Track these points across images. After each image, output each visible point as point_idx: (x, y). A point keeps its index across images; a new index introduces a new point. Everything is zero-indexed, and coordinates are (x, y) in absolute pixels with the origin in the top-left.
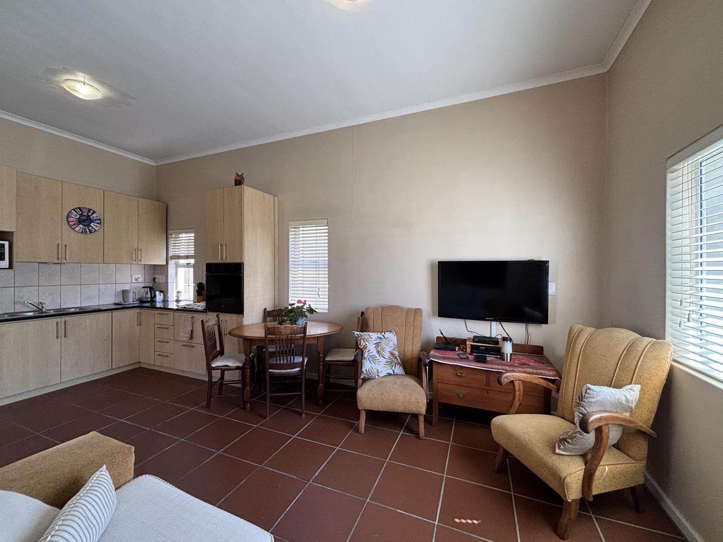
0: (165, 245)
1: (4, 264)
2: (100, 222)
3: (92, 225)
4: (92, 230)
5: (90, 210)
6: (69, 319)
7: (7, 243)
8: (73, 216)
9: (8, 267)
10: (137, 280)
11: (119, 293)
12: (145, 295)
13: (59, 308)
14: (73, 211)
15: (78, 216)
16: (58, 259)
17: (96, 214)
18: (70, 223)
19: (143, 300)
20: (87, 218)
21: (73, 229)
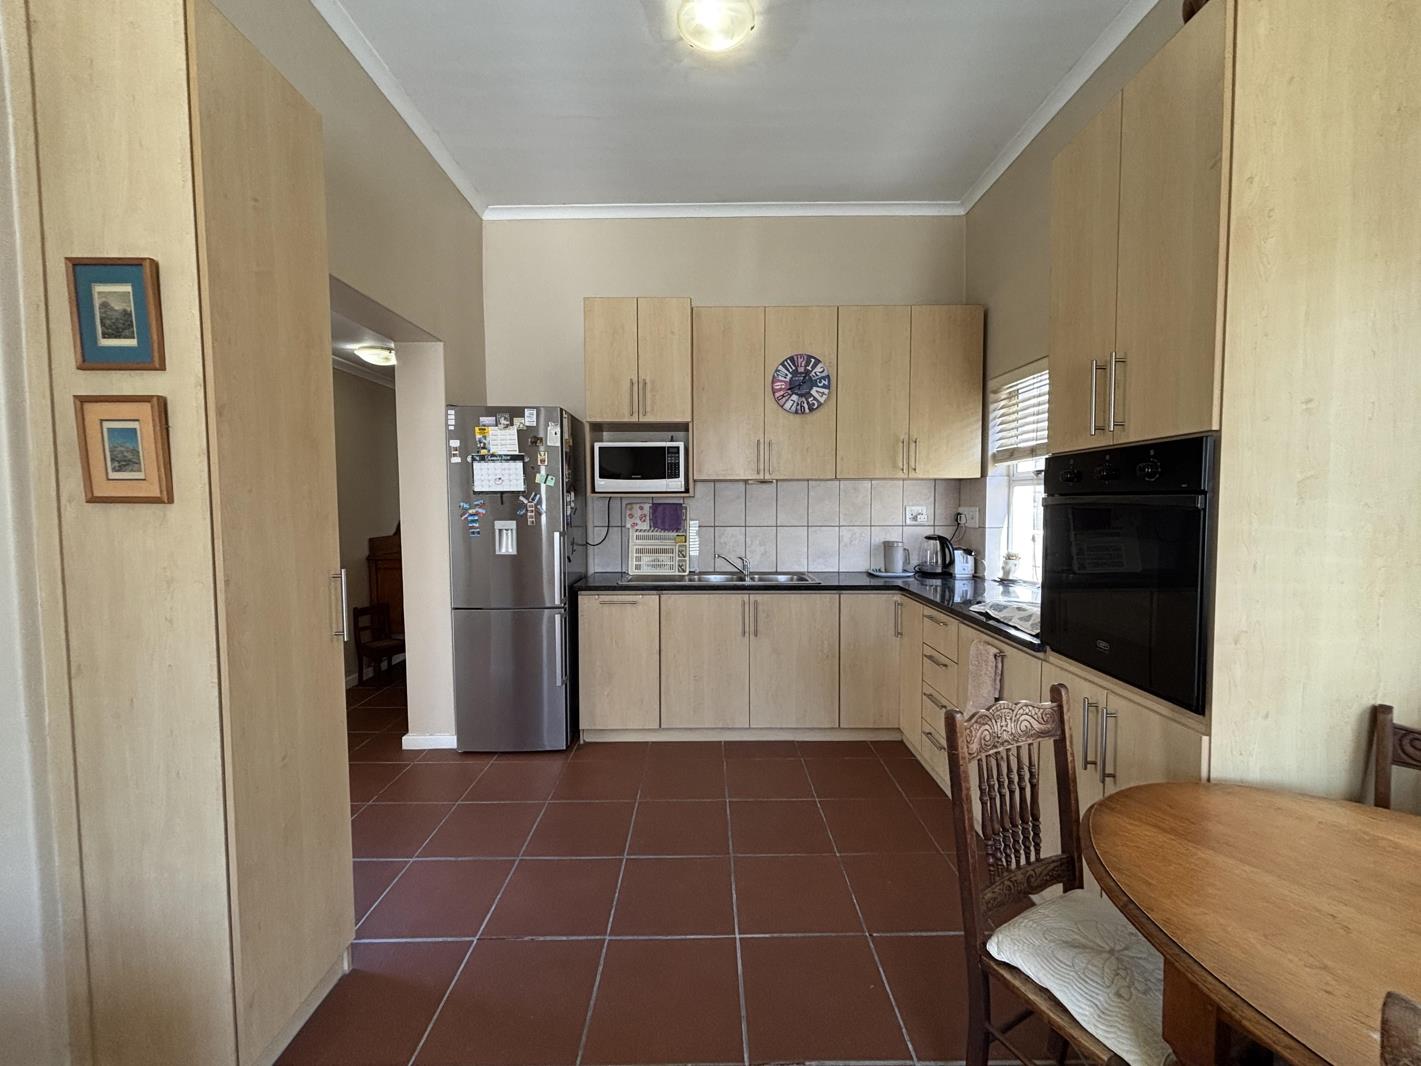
0: (980, 423)
1: (676, 484)
2: (829, 382)
3: (813, 392)
4: (814, 404)
5: (810, 357)
6: (762, 598)
7: (681, 445)
8: (783, 379)
9: (683, 490)
10: (915, 518)
11: (877, 548)
12: (931, 558)
13: (774, 570)
14: (781, 368)
15: (790, 376)
16: (758, 473)
17: (820, 365)
18: (777, 395)
19: (925, 569)
20: (804, 377)
21: (782, 407)
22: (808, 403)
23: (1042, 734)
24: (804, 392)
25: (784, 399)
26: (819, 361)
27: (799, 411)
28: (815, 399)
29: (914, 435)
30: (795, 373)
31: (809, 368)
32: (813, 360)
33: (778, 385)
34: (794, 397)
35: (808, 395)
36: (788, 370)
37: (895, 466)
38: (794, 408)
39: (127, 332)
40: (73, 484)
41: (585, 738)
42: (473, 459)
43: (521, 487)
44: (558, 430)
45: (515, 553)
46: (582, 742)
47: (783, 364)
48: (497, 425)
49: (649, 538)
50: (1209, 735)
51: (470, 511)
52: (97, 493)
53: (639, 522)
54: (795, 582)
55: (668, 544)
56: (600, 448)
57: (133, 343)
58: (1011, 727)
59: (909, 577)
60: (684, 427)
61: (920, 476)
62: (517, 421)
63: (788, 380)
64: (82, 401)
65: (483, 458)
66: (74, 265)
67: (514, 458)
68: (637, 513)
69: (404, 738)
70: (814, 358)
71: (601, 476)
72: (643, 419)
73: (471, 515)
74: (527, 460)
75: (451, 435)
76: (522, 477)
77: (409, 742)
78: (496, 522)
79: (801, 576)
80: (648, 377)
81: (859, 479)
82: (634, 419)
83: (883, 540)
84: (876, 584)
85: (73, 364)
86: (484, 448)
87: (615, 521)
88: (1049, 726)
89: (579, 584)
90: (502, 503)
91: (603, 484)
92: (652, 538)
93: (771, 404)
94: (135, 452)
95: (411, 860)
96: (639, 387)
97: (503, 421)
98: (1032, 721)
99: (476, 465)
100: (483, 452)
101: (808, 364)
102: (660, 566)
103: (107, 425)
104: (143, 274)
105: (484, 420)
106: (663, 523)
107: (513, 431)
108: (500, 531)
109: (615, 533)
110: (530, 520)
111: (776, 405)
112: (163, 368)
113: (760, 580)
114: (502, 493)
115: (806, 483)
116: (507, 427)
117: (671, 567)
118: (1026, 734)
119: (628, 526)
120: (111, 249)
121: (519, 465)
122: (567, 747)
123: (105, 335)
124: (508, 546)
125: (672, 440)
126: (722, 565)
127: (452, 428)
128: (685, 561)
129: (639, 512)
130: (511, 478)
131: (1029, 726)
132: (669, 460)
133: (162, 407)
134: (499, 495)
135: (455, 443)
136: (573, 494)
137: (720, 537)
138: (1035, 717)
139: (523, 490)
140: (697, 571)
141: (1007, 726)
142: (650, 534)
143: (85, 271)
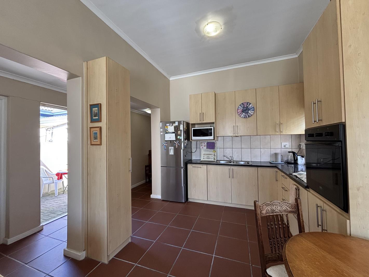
1: (212, 138)
2: (254, 109)
3: (249, 112)
4: (250, 115)
5: (248, 103)
6: (235, 168)
7: (213, 128)
8: (240, 109)
9: (213, 139)
10: (285, 146)
11: (273, 155)
12: (290, 158)
13: (241, 160)
14: (239, 106)
15: (242, 108)
16: (234, 134)
17: (251, 105)
18: (239, 113)
19: (288, 161)
20: (246, 108)
21: (240, 116)
22: (248, 115)
23: (290, 212)
24: (246, 112)
25: (241, 114)
26: (251, 104)
27: (245, 117)
28: (250, 114)
29: (281, 122)
30: (244, 107)
31: (248, 106)
32: (249, 104)
33: (239, 111)
34: (244, 114)
35: (248, 113)
36: (242, 107)
37: (276, 131)
38: (244, 117)
39: (97, 116)
40: (89, 142)
41: (190, 200)
42: (165, 133)
43: (175, 139)
44: (182, 126)
45: (173, 154)
46: (189, 201)
47: (240, 105)
48: (170, 126)
49: (206, 151)
50: (349, 219)
51: (164, 145)
52: (92, 144)
53: (204, 147)
54: (246, 164)
55: (211, 153)
56: (193, 129)
57: (97, 118)
58: (279, 208)
59: (282, 164)
60: (213, 123)
61: (284, 134)
62: (174, 124)
63: (242, 109)
64: (91, 128)
65: (167, 133)
66: (91, 106)
67: (173, 133)
68: (203, 145)
69: (151, 195)
70: (249, 103)
71: (193, 136)
72: (203, 122)
73: (164, 146)
74: (176, 133)
75: (161, 128)
76: (175, 137)
77: (152, 196)
78: (169, 147)
79: (248, 162)
80: (204, 111)
81: (266, 135)
82: (201, 122)
83: (274, 153)
84: (273, 166)
85: (90, 122)
86: (167, 131)
87: (198, 147)
88: (294, 210)
89: (188, 162)
90: (171, 143)
91: (194, 138)
92: (207, 151)
93: (237, 116)
94: (97, 136)
95: (147, 222)
96: (202, 115)
97: (171, 125)
98: (287, 207)
99: (165, 134)
100: (167, 132)
101: (247, 105)
102: (209, 158)
103: (94, 132)
104: (99, 106)
105: (167, 125)
106: (210, 147)
107: (173, 127)
108: (170, 149)
109: (198, 150)
110: (176, 147)
111: (239, 116)
112: (101, 122)
113: (236, 163)
114: (171, 141)
115: (250, 136)
116: (172, 126)
117: (212, 159)
118: (285, 211)
119: (201, 148)
120: (96, 103)
121: (174, 134)
122: (185, 202)
123: (94, 117)
124: (172, 152)
125: (211, 127)
126: (226, 159)
127: (161, 127)
128: (215, 157)
129: (204, 145)
130: (172, 137)
131: (286, 209)
132: (209, 132)
133: (101, 128)
134: (170, 141)
135: (162, 130)
136: (187, 140)
137: (225, 151)
138: (288, 206)
139: (175, 140)
140: (219, 160)
141: (277, 207)
142: (207, 150)
143: (92, 106)
